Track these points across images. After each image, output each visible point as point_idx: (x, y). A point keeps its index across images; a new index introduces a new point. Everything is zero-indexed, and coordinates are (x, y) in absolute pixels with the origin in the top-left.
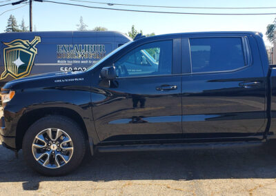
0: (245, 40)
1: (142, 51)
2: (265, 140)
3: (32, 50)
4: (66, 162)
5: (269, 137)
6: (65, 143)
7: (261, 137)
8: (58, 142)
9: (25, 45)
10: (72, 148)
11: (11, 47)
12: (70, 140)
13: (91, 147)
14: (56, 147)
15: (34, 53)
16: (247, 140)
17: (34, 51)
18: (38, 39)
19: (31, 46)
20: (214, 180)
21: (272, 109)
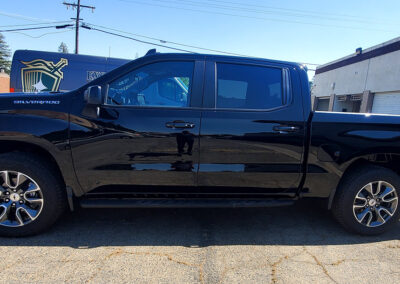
0: (285, 72)
1: (176, 79)
2: (296, 198)
3: (56, 73)
4: (33, 219)
5: (302, 195)
6: (32, 191)
7: (293, 194)
8: (21, 191)
9: (49, 67)
10: (42, 200)
11: (32, 67)
12: (38, 189)
13: (70, 199)
14: (18, 198)
15: (59, 78)
16: (276, 197)
17: (60, 75)
18: (64, 62)
19: (56, 69)
20: (232, 247)
21: (309, 162)
